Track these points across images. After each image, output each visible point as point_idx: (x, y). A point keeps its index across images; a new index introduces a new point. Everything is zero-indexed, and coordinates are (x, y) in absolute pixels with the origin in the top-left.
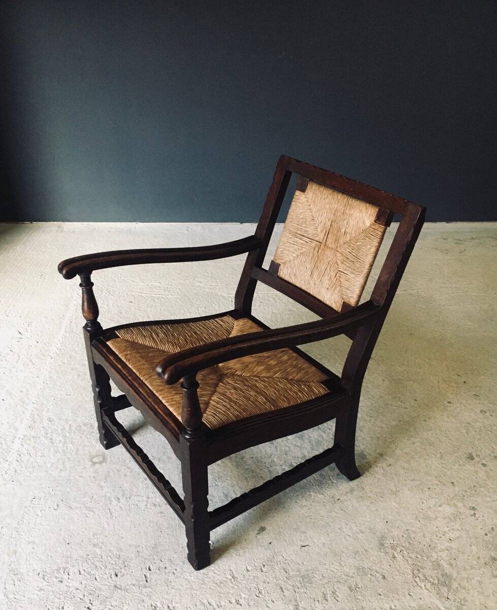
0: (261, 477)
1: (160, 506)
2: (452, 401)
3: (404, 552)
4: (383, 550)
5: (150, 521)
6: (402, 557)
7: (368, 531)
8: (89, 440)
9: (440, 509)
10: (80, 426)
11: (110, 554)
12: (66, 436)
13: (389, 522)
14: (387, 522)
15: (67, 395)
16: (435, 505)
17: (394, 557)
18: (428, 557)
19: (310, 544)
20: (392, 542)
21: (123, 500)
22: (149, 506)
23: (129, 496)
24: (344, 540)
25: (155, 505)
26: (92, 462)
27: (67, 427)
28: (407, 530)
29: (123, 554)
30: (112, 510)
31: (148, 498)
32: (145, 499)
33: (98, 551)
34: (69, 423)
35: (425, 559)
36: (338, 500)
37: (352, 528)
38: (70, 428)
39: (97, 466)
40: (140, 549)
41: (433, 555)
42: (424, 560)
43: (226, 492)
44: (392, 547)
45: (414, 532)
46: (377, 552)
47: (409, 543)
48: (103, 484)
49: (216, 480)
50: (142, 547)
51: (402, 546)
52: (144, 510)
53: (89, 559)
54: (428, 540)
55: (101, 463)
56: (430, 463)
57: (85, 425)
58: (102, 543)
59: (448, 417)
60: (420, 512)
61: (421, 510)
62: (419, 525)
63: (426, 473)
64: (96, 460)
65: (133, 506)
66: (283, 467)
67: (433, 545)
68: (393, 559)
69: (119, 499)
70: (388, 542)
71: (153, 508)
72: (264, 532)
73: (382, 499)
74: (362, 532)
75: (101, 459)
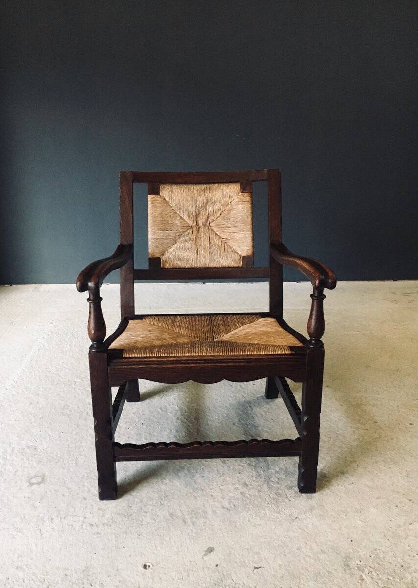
0: (212, 496)
1: (96, 526)
2: (414, 423)
3: (374, 573)
4: (348, 572)
5: (84, 541)
6: (371, 579)
7: (331, 551)
8: (30, 462)
9: (411, 527)
10: (23, 449)
11: (34, 577)
12: (7, 459)
13: (353, 541)
14: (352, 541)
15: (15, 421)
16: (405, 523)
17: (362, 579)
18: (401, 579)
19: (264, 566)
20: (359, 562)
21: (56, 521)
22: (84, 526)
23: (64, 516)
24: (302, 561)
25: (91, 525)
26: (30, 482)
27: (9, 451)
28: (376, 549)
29: (49, 577)
30: (43, 531)
31: (85, 518)
32: (81, 519)
33: (21, 574)
34: (13, 446)
35: (399, 580)
36: (296, 518)
37: (312, 548)
38: (13, 450)
39: (35, 486)
40: (68, 573)
41: (406, 576)
42: (397, 582)
43: (171, 511)
44: (358, 568)
45: (383, 552)
46: (342, 573)
47: (379, 564)
48: (37, 504)
49: (162, 500)
50: (71, 570)
51: (371, 567)
52: (79, 530)
53: (9, 583)
54: (399, 560)
55: (39, 483)
56: (396, 481)
57: (29, 448)
58: (27, 565)
59: (411, 437)
60: (389, 531)
61: (390, 529)
62: (388, 544)
63: (393, 491)
64: (34, 481)
65: (67, 527)
66: (236, 486)
67: (406, 566)
68: (360, 581)
69: (52, 519)
70: (354, 563)
71: (89, 528)
72: (212, 553)
73: (345, 517)
74: (323, 552)
75: (40, 480)
